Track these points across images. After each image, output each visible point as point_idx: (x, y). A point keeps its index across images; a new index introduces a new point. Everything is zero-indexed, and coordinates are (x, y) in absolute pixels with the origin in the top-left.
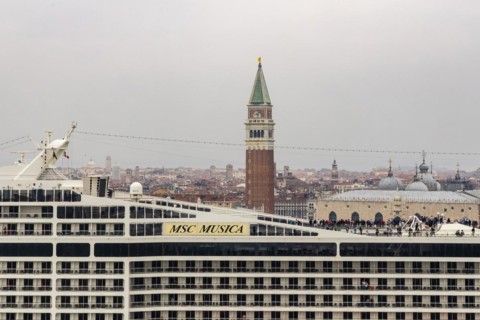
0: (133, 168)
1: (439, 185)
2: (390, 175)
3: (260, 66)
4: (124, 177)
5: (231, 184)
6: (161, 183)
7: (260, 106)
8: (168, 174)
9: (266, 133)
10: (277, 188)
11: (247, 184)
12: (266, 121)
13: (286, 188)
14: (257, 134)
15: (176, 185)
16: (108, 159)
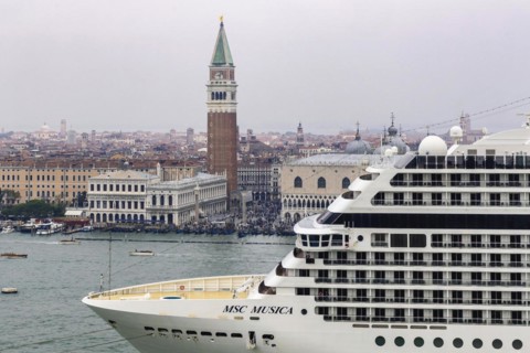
0: (89, 132)
1: (408, 148)
2: (358, 138)
3: (222, 25)
4: (79, 142)
5: (192, 148)
6: (118, 148)
7: (221, 66)
8: (126, 138)
9: (229, 95)
10: (240, 152)
11: (209, 149)
12: (229, 83)
13: (249, 152)
14: (219, 96)
15: (134, 150)
16: (63, 122)
